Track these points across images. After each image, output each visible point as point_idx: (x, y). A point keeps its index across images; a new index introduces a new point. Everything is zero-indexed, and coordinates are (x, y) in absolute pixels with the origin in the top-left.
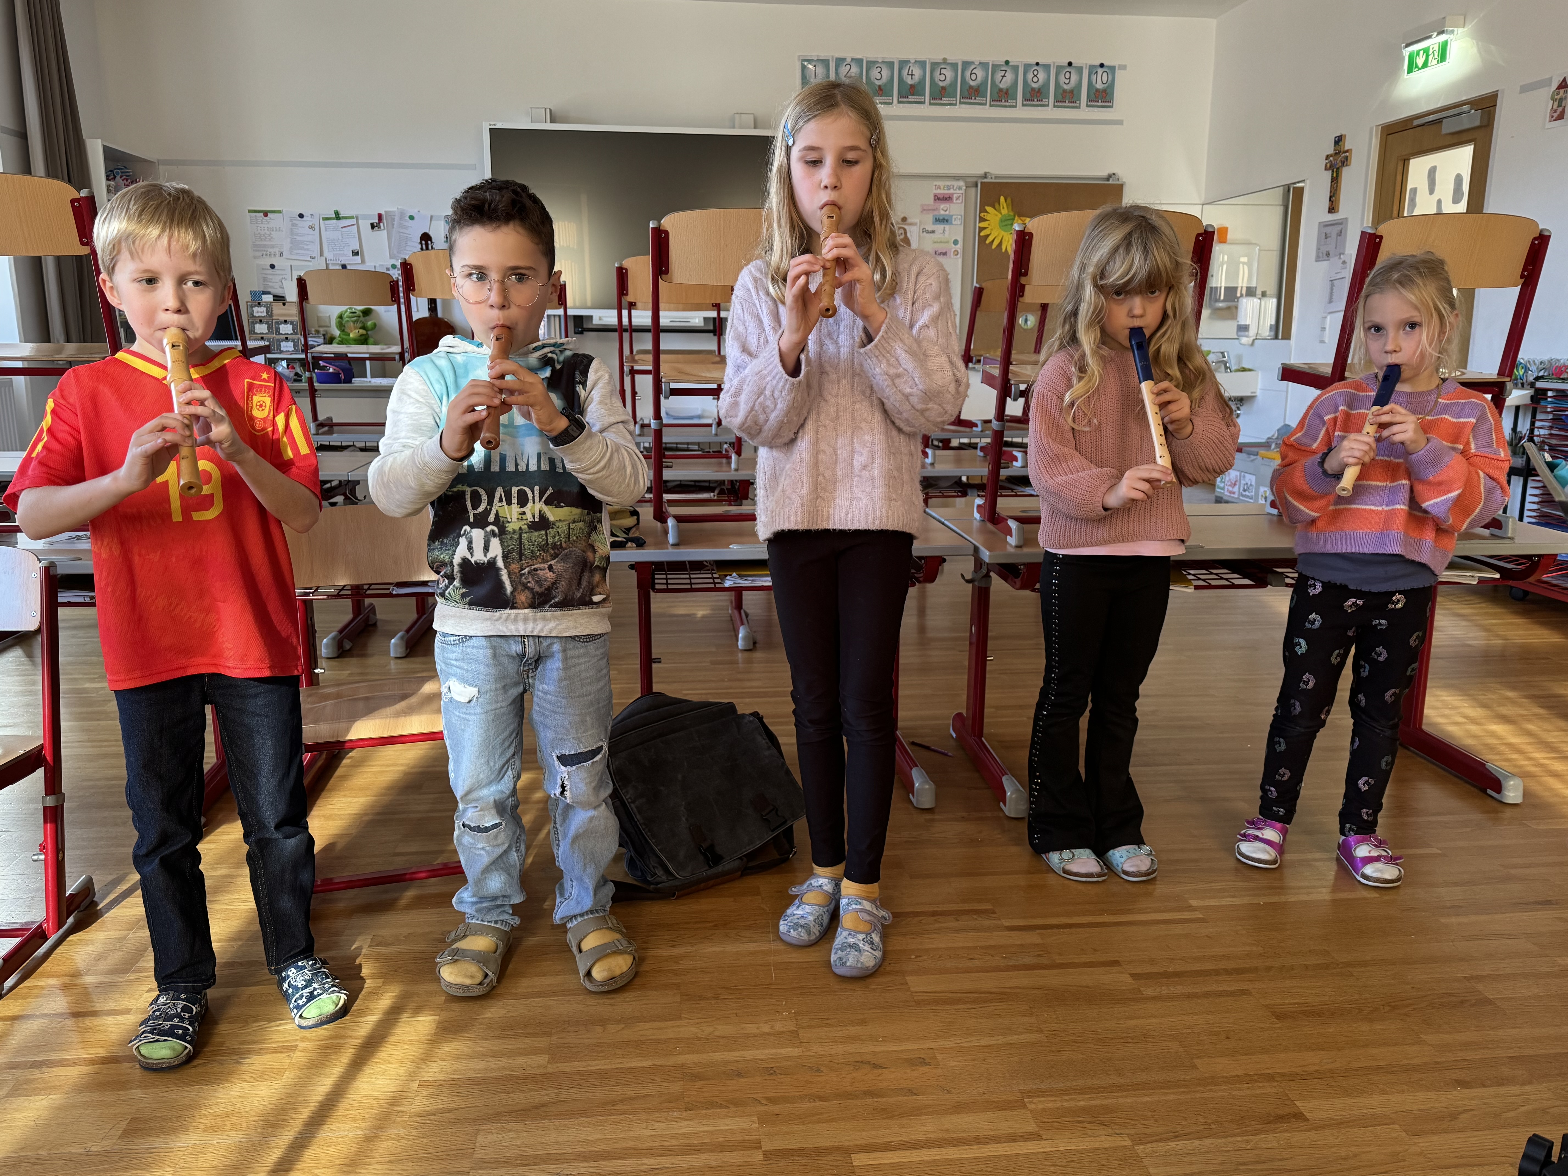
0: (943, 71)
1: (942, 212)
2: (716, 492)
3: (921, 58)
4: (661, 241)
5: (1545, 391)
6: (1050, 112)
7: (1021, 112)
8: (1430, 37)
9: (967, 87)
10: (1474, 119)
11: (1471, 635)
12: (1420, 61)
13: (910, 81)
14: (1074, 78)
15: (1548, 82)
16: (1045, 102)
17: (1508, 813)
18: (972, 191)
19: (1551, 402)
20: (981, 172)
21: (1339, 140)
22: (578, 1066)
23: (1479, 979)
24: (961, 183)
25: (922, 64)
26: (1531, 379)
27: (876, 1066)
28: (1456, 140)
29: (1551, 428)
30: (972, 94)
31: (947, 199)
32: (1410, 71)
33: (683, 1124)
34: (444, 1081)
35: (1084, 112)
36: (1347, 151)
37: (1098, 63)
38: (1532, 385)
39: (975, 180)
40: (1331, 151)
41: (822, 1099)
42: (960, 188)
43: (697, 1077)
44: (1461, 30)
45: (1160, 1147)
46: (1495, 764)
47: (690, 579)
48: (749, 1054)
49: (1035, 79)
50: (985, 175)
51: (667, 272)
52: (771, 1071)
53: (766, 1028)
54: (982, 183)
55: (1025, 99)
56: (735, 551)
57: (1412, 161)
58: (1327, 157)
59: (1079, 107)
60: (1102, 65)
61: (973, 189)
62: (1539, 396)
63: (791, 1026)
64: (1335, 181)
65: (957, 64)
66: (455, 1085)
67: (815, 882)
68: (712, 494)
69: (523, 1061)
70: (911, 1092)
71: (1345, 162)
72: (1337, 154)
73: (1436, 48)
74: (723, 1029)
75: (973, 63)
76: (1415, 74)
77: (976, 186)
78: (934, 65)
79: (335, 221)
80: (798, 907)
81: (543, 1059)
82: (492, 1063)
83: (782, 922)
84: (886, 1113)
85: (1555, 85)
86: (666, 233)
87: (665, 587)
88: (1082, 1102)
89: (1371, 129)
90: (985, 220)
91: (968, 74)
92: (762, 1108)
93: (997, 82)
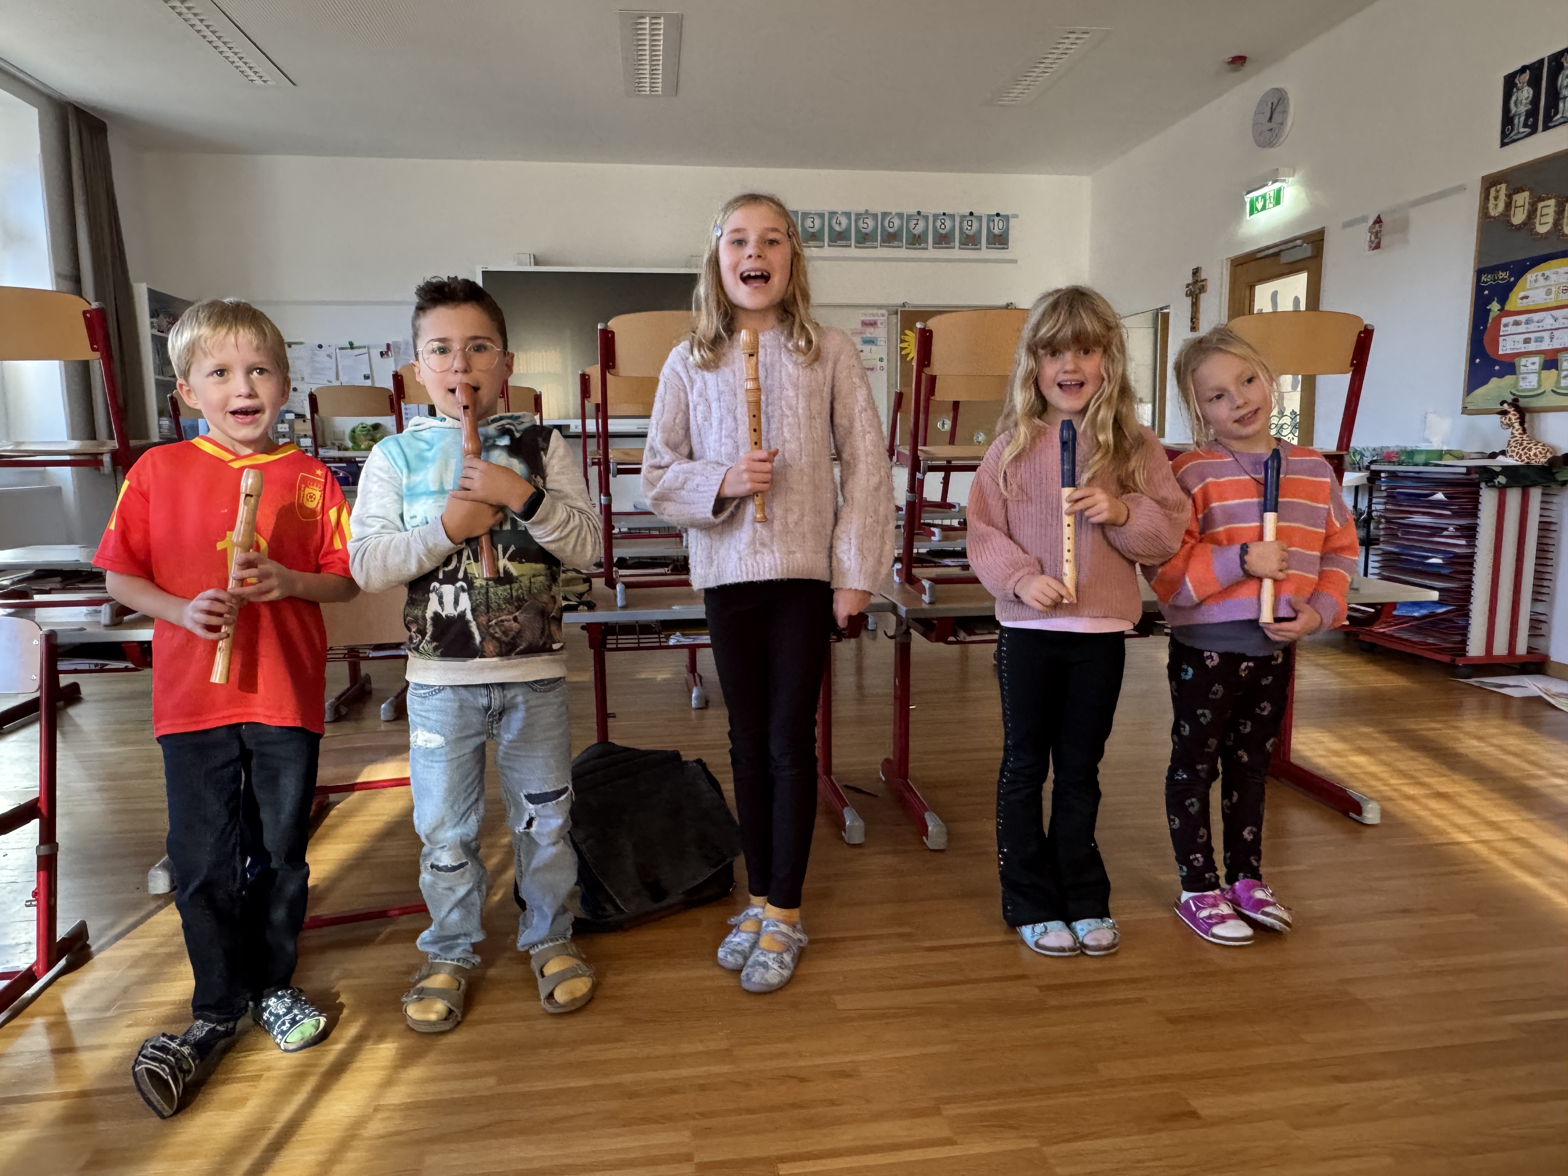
0: (866, 221)
1: (869, 335)
2: (670, 567)
3: (846, 209)
4: (608, 341)
5: (1378, 473)
6: (957, 253)
7: (932, 252)
8: (1267, 185)
9: (886, 233)
10: (1307, 251)
11: (1328, 681)
12: (1259, 206)
13: (837, 228)
14: (975, 225)
15: (1364, 219)
16: (952, 245)
17: (1368, 832)
18: (894, 318)
19: (1384, 482)
20: (901, 302)
21: (1196, 272)
22: (523, 1087)
23: (1349, 981)
24: (884, 312)
25: (848, 215)
26: (1366, 464)
27: (802, 1080)
28: (1292, 269)
29: (1385, 503)
30: (891, 238)
31: (873, 324)
32: (1252, 213)
33: (620, 1139)
34: (399, 1105)
35: (986, 253)
36: (1203, 281)
37: (995, 213)
38: (1367, 468)
39: (895, 308)
40: (1190, 280)
41: (750, 1111)
42: (883, 316)
43: (632, 1095)
44: (1291, 179)
45: (1065, 1147)
46: (1356, 790)
47: (639, 639)
48: (685, 1072)
49: (943, 226)
50: (904, 305)
51: (614, 367)
52: (703, 1088)
53: (700, 1047)
54: (901, 311)
55: (935, 243)
56: (679, 611)
57: (1257, 288)
58: (1188, 286)
59: (980, 249)
60: (998, 215)
61: (894, 316)
62: (1374, 477)
63: (724, 1045)
64: (1195, 305)
65: (877, 214)
66: (410, 1108)
67: (752, 911)
68: (666, 569)
69: (471, 1084)
70: (833, 1103)
71: (1203, 289)
72: (1195, 282)
73: (1272, 194)
74: (662, 1050)
75: (891, 213)
76: (1256, 216)
77: (896, 313)
78: (858, 215)
79: (349, 350)
80: (735, 935)
81: (491, 1081)
82: (444, 1087)
83: (720, 949)
84: (810, 1124)
85: (1371, 222)
86: (613, 333)
87: (614, 646)
88: (992, 1107)
89: (1222, 261)
90: (905, 341)
91: (886, 224)
92: (696, 1123)
93: (911, 229)
